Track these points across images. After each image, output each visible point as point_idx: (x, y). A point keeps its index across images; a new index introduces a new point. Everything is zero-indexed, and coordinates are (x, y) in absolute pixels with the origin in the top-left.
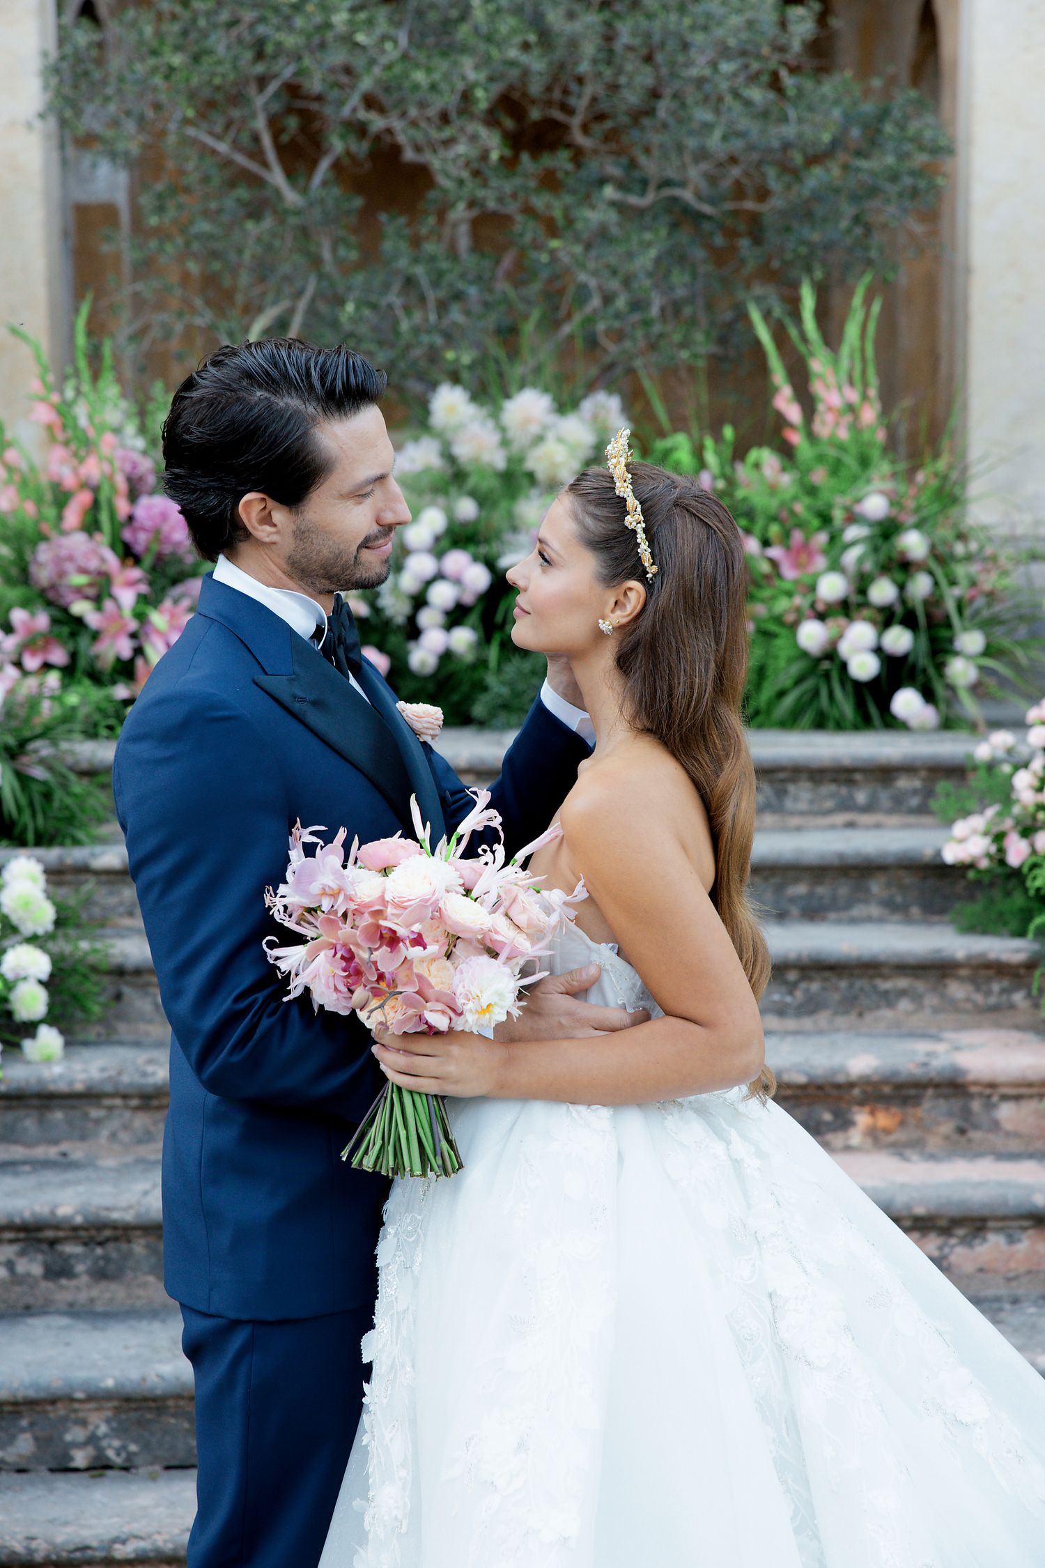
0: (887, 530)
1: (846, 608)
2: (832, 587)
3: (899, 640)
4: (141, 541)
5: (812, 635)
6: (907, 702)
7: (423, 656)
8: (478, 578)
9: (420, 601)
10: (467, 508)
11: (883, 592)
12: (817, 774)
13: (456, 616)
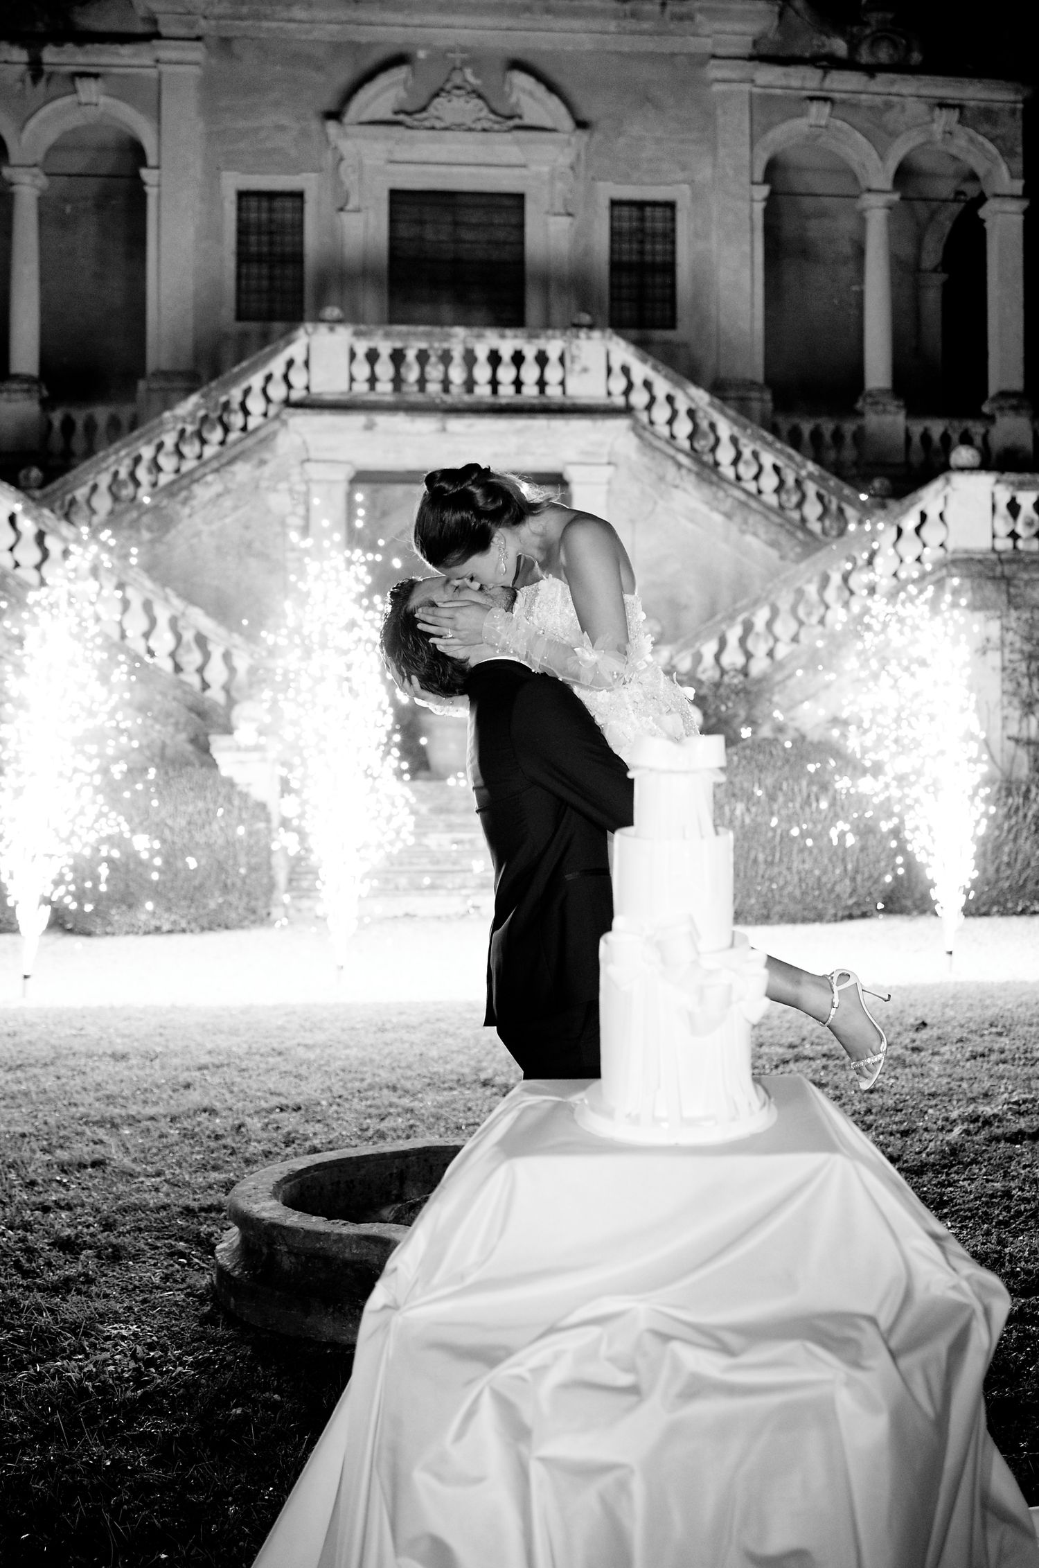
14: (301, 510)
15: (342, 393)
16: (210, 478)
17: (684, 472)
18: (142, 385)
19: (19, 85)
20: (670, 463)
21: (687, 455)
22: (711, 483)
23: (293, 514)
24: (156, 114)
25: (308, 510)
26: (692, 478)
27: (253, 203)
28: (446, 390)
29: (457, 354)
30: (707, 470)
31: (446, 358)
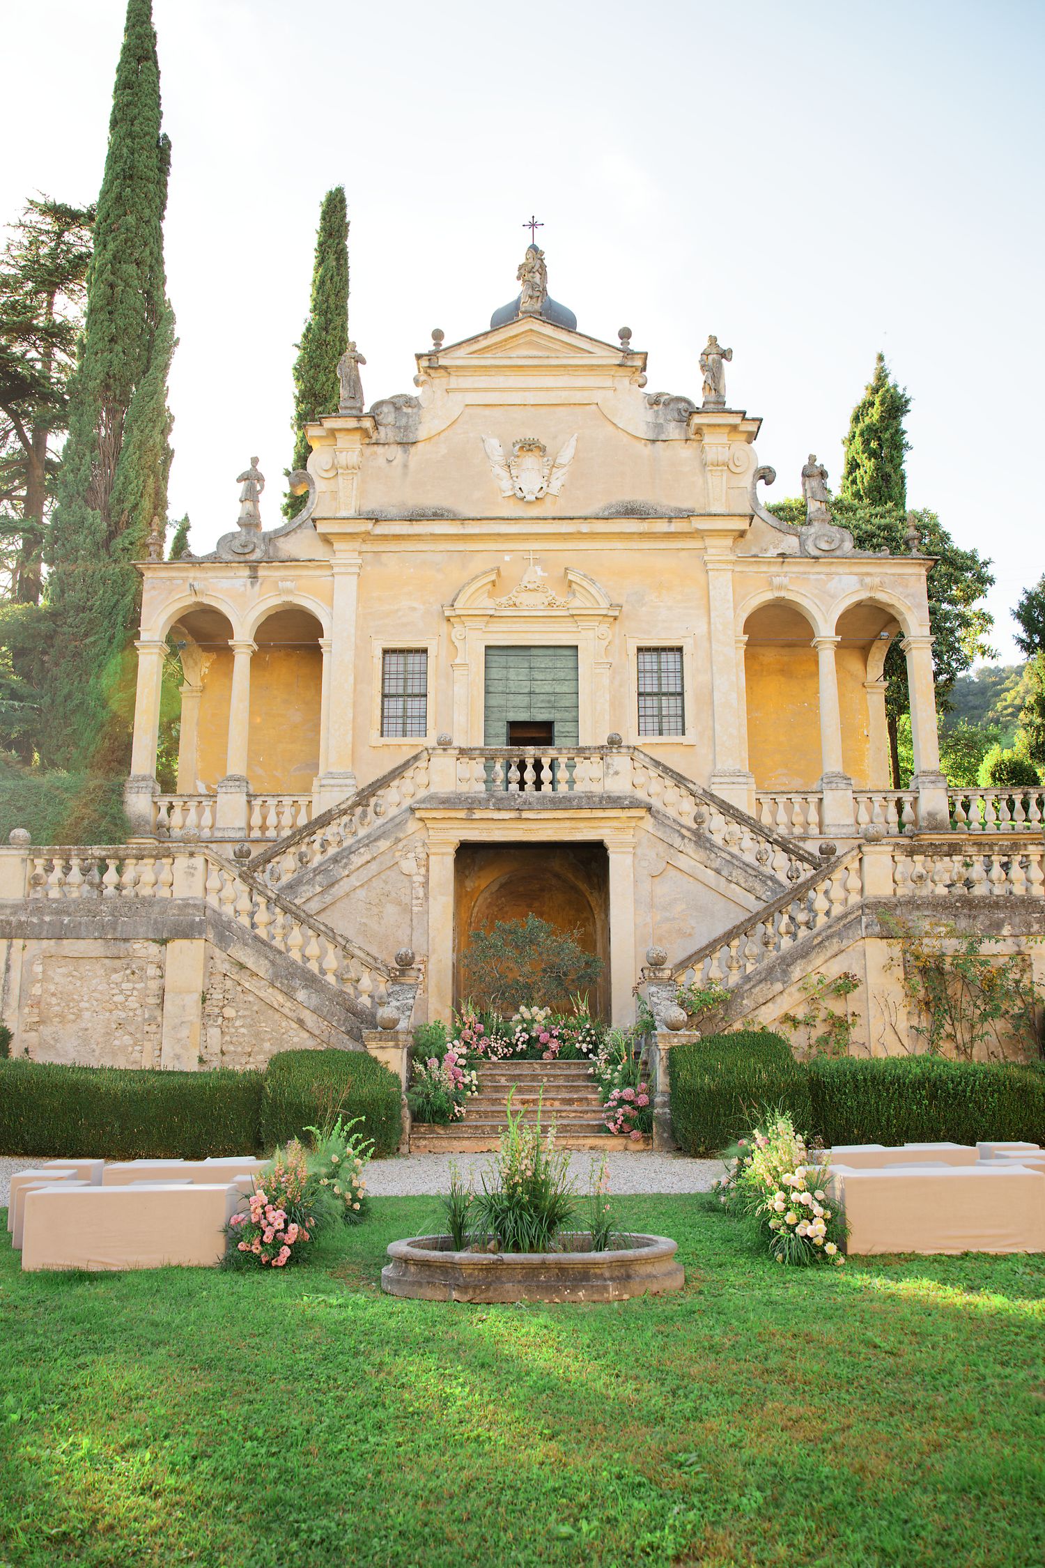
0: (589, 1030)
1: (583, 1041)
2: (580, 1038)
3: (591, 1046)
4: (476, 1030)
5: (577, 1045)
6: (591, 1055)
7: (518, 1049)
8: (527, 1037)
9: (518, 1040)
10: (525, 1025)
11: (588, 1039)
12: (575, 1064)
13: (523, 1043)
14: (423, 871)
15: (452, 792)
16: (362, 850)
17: (686, 841)
18: (316, 783)
19: (243, 588)
20: (677, 835)
21: (689, 829)
22: (706, 848)
23: (419, 874)
24: (330, 602)
25: (428, 871)
26: (692, 845)
27: (393, 658)
28: (522, 789)
29: (530, 762)
30: (701, 839)
31: (522, 767)
